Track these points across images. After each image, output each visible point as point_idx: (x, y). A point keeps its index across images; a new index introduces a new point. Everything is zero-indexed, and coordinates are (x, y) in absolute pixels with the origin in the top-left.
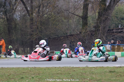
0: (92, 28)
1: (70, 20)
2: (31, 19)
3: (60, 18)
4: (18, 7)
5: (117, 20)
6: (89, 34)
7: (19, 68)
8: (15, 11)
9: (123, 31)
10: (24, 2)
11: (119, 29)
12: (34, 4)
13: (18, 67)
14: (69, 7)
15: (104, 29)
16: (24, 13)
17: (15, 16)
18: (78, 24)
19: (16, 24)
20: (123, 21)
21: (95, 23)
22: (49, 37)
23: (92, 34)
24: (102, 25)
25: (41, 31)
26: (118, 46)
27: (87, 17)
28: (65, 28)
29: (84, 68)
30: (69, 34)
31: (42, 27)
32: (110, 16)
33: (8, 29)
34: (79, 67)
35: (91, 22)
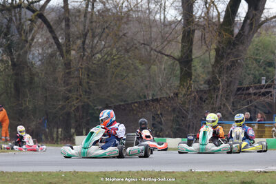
0: (201, 85)
1: (152, 66)
2: (65, 64)
3: (130, 61)
4: (38, 36)
5: (257, 68)
6: (195, 98)
7: (39, 173)
8: (31, 44)
9: (271, 92)
10: (49, 24)
11: (262, 87)
12: (73, 30)
13: (38, 171)
14: (151, 38)
15: (228, 86)
16: (50, 51)
17: (30, 56)
18: (171, 74)
19: (32, 75)
20: (270, 69)
21: (208, 73)
22: (107, 105)
23: (201, 98)
24: (224, 78)
25: (88, 90)
26: (261, 125)
27: (192, 60)
28: (142, 84)
29: (184, 175)
30: (150, 98)
31: (91, 82)
32: (243, 59)
33: (16, 85)
34: (173, 172)
35: (200, 70)
